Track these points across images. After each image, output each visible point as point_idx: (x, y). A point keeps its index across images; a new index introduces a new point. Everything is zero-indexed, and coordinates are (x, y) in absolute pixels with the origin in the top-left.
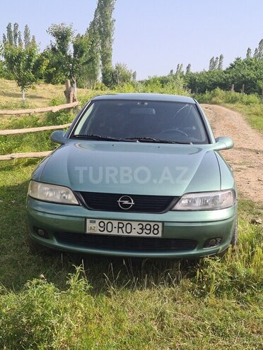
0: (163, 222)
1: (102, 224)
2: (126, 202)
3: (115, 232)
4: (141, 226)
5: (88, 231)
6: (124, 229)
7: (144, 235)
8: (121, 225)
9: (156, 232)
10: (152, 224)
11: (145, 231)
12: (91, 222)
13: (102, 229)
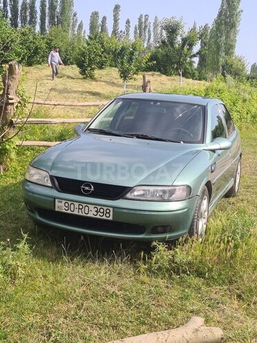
0: (114, 208)
1: (67, 205)
2: (87, 188)
3: (76, 212)
4: (96, 209)
5: (56, 210)
6: (83, 210)
7: (98, 217)
8: (81, 207)
9: (108, 215)
10: (105, 208)
11: (99, 213)
12: (59, 202)
13: (67, 209)
